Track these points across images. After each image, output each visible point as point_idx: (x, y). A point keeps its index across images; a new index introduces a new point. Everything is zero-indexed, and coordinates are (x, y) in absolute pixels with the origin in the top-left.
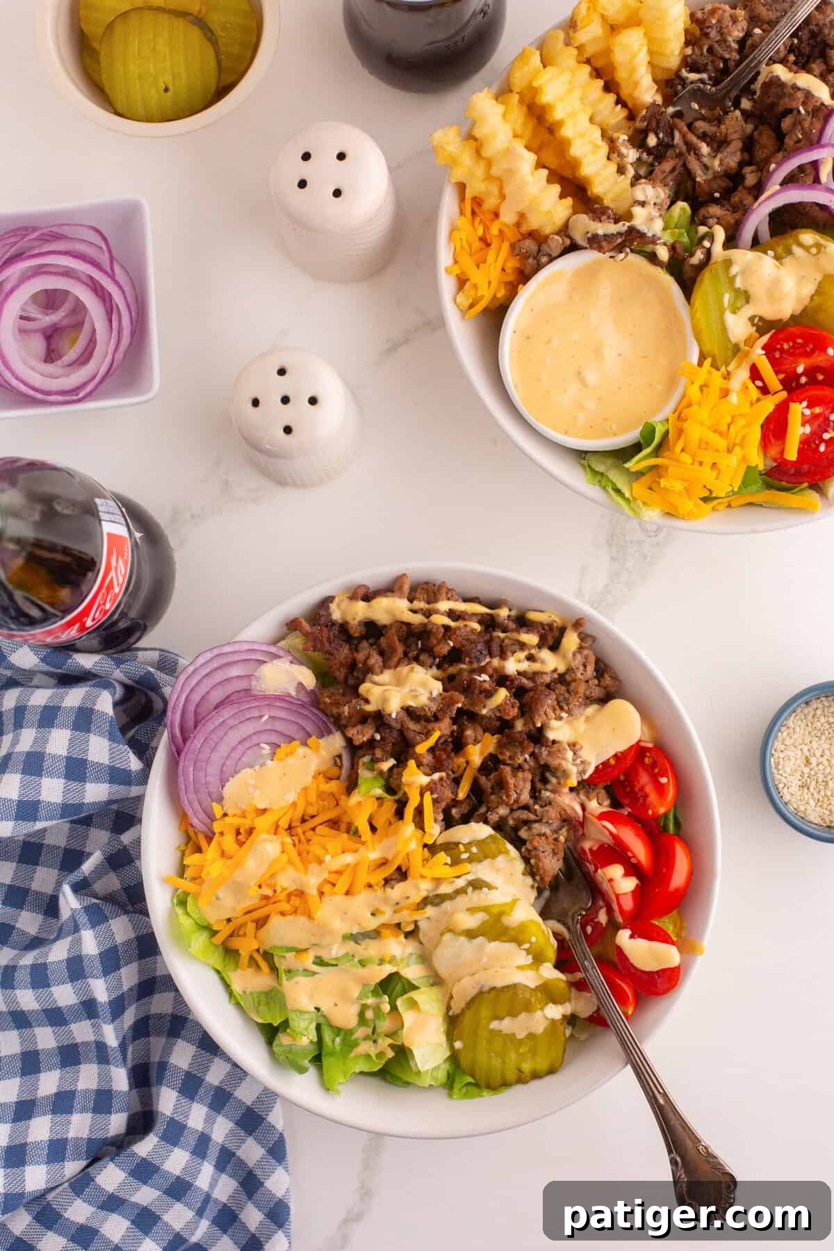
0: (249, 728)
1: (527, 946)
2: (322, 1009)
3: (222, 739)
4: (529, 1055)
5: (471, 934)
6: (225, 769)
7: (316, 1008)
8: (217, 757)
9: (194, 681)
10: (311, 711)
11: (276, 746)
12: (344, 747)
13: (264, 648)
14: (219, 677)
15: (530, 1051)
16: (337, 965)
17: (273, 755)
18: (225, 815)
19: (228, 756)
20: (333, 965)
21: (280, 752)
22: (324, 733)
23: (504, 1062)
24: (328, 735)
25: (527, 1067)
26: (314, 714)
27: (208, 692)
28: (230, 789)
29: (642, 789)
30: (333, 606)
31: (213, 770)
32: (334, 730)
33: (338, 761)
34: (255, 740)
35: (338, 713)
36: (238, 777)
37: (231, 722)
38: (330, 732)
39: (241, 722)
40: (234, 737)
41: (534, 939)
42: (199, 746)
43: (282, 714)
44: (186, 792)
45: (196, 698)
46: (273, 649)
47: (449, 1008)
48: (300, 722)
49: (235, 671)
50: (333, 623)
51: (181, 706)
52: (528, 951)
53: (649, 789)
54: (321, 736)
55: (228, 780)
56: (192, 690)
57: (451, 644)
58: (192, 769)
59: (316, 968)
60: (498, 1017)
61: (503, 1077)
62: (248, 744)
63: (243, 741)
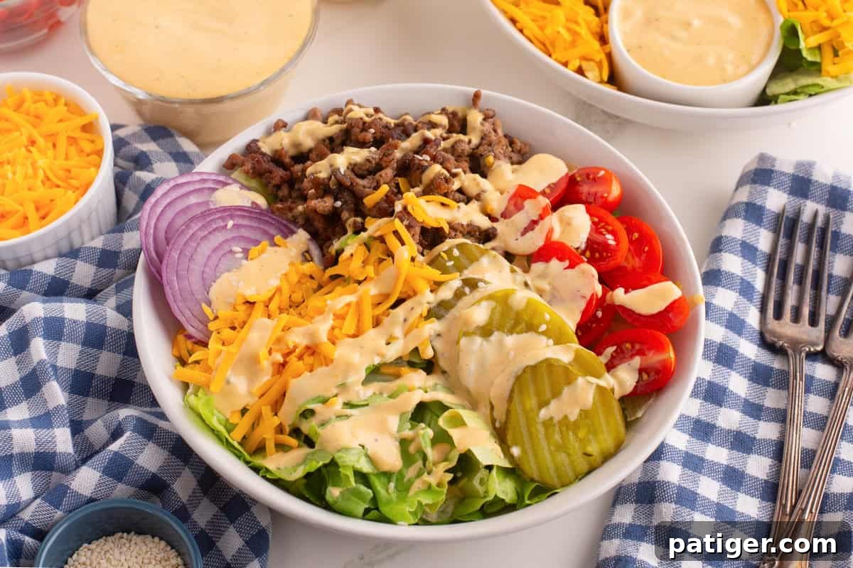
0: (219, 238)
1: (543, 328)
2: (366, 447)
3: (196, 249)
4: (591, 437)
5: (486, 332)
6: (205, 276)
7: (360, 445)
8: (196, 267)
9: (159, 210)
10: (270, 217)
11: (246, 249)
12: (310, 240)
13: (213, 177)
14: (180, 206)
15: (589, 432)
16: (367, 405)
17: (246, 257)
18: (216, 318)
19: (205, 265)
20: (363, 406)
21: (252, 253)
22: (288, 233)
23: (569, 455)
24: (292, 235)
25: (593, 449)
26: (273, 219)
27: (173, 219)
28: (214, 292)
29: (589, 191)
30: (260, 145)
31: (195, 279)
32: (295, 229)
33: (307, 255)
34: (226, 248)
35: (293, 216)
36: (219, 281)
37: (202, 234)
38: (293, 232)
39: (210, 233)
40: (206, 248)
41: (547, 321)
42: (177, 256)
43: (245, 222)
44: (175, 301)
45: (164, 224)
46: (222, 178)
47: (493, 421)
48: (262, 226)
49: (193, 200)
50: (266, 156)
51: (152, 231)
52: (547, 333)
53: (595, 189)
54: (285, 237)
55: (211, 286)
56: (158, 219)
57: (372, 132)
58: (175, 278)
59: (349, 411)
60: (543, 404)
61: (574, 470)
62: (221, 252)
63: (215, 250)
